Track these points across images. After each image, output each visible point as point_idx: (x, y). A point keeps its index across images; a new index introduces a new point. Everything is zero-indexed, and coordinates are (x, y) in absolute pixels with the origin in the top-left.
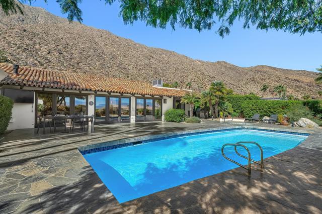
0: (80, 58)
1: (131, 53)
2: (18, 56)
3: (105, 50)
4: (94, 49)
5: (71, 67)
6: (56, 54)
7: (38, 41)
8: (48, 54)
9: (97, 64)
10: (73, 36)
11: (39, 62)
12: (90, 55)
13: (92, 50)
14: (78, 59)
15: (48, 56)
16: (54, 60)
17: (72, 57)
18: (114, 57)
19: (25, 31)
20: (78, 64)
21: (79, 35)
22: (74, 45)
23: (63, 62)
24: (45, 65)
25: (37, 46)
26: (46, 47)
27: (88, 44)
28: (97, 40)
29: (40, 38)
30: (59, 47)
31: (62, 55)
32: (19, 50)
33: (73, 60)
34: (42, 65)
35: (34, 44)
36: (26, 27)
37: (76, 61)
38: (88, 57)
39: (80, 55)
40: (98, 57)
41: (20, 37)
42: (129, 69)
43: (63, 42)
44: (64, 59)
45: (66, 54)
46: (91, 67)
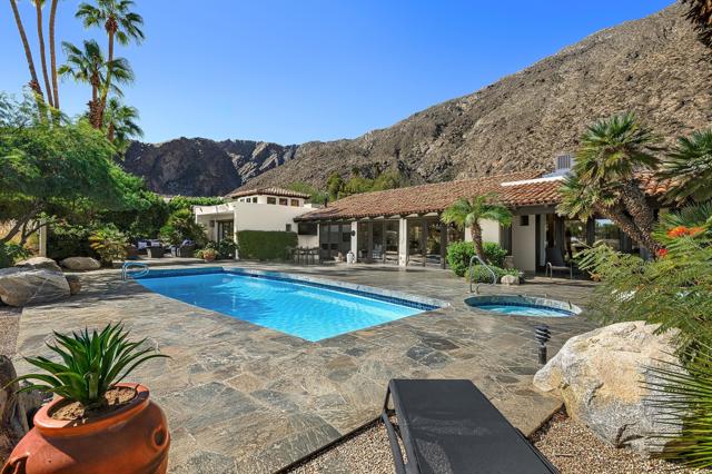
8: (679, 108)
16: (693, 118)
19: (630, 78)
25: (654, 101)
26: (674, 94)
29: (662, 79)
35: (647, 98)
36: (637, 68)
41: (619, 96)
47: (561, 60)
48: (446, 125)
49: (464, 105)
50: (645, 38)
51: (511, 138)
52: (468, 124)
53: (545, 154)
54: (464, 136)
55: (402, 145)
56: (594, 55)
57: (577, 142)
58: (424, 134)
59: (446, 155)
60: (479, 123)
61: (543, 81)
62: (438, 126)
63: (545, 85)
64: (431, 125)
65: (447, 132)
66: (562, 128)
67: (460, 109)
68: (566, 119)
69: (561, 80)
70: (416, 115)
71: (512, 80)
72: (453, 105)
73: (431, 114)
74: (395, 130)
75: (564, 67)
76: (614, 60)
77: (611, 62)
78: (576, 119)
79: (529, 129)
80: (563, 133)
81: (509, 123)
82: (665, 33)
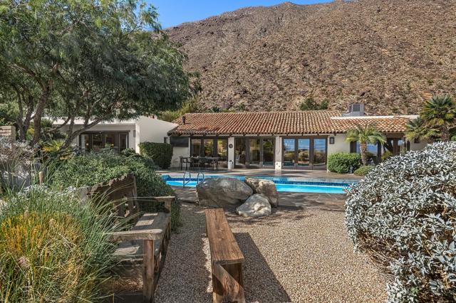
0: (336, 65)
2: (256, 83)
3: (384, 36)
4: (361, 42)
5: (320, 84)
6: (300, 67)
7: (278, 55)
8: (290, 70)
9: (365, 69)
10: (326, 31)
11: (278, 86)
12: (353, 55)
13: (356, 45)
14: (331, 68)
15: (290, 75)
16: (296, 77)
17: (323, 66)
18: (403, 46)
19: (265, 46)
20: (331, 76)
21: (337, 25)
22: (327, 44)
23: (309, 79)
24: (285, 89)
25: (278, 63)
26: (287, 61)
27: (351, 36)
28: (368, 22)
29: (281, 51)
30: (305, 56)
31: (308, 68)
32: (258, 75)
33: (323, 72)
34: (281, 89)
35: (274, 61)
36: (268, 39)
37: (328, 73)
38: (350, 59)
39: (336, 60)
40: (369, 55)
41: (260, 56)
42: (441, 64)
43: (311, 45)
44: (311, 74)
45: (313, 65)
46: (353, 78)
47: (223, 21)
50: (269, 21)
53: (220, 88)
56: (243, 23)
57: (239, 83)
61: (213, 33)
63: (214, 37)
66: (229, 71)
68: (230, 65)
69: (223, 36)
71: (190, 26)
75: (225, 27)
76: (253, 30)
77: (251, 31)
78: (237, 67)
79: (204, 68)
80: (230, 76)
81: (191, 60)
82: (279, 21)
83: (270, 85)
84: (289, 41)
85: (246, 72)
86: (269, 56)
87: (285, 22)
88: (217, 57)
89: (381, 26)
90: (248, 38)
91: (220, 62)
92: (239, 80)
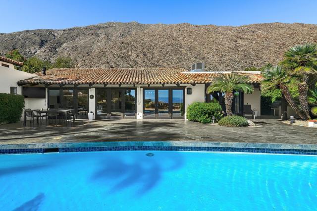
0: (160, 56)
1: (211, 39)
2: (118, 63)
3: (183, 43)
4: (172, 45)
5: (153, 65)
6: (142, 56)
7: (130, 48)
8: (136, 57)
10: (155, 38)
11: (130, 65)
12: (168, 51)
13: (170, 46)
14: (158, 57)
15: (136, 59)
16: (140, 61)
17: (154, 56)
18: (191, 48)
19: (123, 43)
20: (158, 62)
21: (160, 35)
22: (156, 45)
23: (147, 62)
25: (130, 53)
26: (135, 52)
27: (167, 41)
28: (175, 36)
29: (131, 46)
30: (144, 50)
31: (146, 57)
32: (119, 59)
33: (154, 59)
35: (128, 51)
36: (124, 40)
37: (156, 60)
38: (167, 53)
39: (160, 53)
40: (176, 51)
41: (120, 48)
42: (208, 58)
43: (147, 45)
44: (148, 59)
45: (149, 55)
46: (169, 63)
47: (99, 28)
48: (46, 42)
49: (56, 34)
50: (125, 30)
51: (80, 55)
52: (60, 44)
53: (97, 65)
54: (57, 50)
55: (18, 46)
56: (110, 30)
57: (108, 63)
58: (34, 43)
59: (47, 57)
60: (64, 45)
61: (92, 34)
62: (42, 41)
63: (93, 36)
64: (37, 39)
65: (47, 45)
66: (102, 56)
67: (54, 36)
68: (103, 53)
69: (99, 36)
70: (27, 31)
71: (79, 29)
72: (51, 32)
73: (37, 33)
74: (13, 36)
75: (100, 31)
77: (115, 35)
78: (107, 53)
79: (87, 53)
80: (103, 58)
81: (79, 49)
82: (130, 31)
83: (126, 64)
84: (136, 41)
85: (112, 57)
86: (126, 49)
87: (134, 32)
88: (95, 47)
89: (181, 38)
90: (113, 39)
91: (97, 51)
92: (108, 61)
